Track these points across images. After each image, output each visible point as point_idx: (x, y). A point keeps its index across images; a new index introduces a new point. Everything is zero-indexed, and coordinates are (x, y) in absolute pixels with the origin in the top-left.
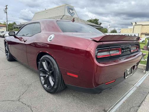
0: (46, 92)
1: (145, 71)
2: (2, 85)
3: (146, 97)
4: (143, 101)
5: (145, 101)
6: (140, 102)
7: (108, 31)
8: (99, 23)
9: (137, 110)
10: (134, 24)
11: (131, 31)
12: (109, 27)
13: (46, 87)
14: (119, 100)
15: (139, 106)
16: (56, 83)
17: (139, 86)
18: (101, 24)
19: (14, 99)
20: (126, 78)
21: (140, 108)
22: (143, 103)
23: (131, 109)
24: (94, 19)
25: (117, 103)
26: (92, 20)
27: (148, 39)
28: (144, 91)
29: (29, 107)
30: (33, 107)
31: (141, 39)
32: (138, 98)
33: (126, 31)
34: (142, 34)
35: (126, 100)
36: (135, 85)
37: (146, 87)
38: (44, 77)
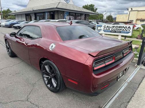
0: (50, 91)
1: (136, 64)
2: (10, 84)
3: (135, 93)
4: (132, 97)
5: (134, 97)
6: (130, 98)
7: (104, 17)
8: (95, 9)
9: (127, 106)
10: (130, 10)
11: (126, 17)
12: (104, 13)
13: (49, 87)
14: (112, 97)
15: (129, 102)
16: (59, 86)
17: (130, 82)
18: (96, 9)
19: (23, 99)
20: (118, 80)
21: (129, 104)
22: (132, 98)
23: (122, 105)
24: (90, 4)
25: (110, 99)
26: (88, 5)
27: (143, 26)
28: (134, 86)
29: (37, 106)
30: (41, 106)
31: (136, 26)
32: (128, 94)
33: (122, 17)
34: (137, 20)
35: (118, 97)
36: (126, 81)
37: (136, 82)
38: (47, 78)
